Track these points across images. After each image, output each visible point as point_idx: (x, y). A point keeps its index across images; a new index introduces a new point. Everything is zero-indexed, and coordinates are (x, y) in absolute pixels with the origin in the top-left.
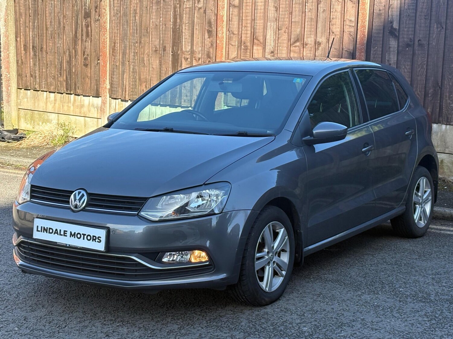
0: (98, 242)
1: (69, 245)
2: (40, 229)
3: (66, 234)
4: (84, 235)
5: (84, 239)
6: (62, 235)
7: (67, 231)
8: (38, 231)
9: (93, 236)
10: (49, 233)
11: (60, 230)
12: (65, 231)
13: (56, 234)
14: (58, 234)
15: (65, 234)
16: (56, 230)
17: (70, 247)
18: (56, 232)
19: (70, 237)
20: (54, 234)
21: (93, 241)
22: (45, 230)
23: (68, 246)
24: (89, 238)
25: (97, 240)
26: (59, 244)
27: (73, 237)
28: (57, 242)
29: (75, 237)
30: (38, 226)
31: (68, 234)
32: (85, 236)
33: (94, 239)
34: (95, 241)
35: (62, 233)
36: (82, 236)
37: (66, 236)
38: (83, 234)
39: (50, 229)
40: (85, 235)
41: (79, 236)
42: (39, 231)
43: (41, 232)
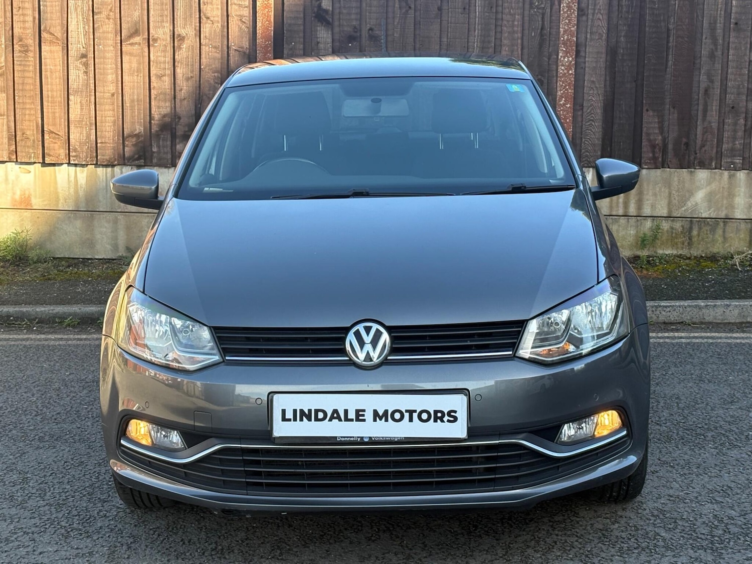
0: (449, 421)
1: (370, 438)
2: (289, 415)
3: (363, 415)
4: (411, 412)
5: (411, 420)
6: (352, 420)
7: (364, 411)
8: (284, 419)
9: (436, 412)
10: (317, 419)
11: (346, 412)
12: (357, 411)
13: (335, 421)
14: (340, 420)
15: (360, 418)
16: (335, 411)
17: (372, 441)
18: (335, 415)
19: (375, 420)
20: (330, 420)
21: (435, 421)
22: (305, 415)
23: (366, 440)
24: (425, 416)
25: (446, 418)
26: (343, 439)
27: (381, 419)
28: (336, 437)
29: (386, 420)
30: (284, 411)
31: (369, 416)
32: (415, 415)
33: (438, 416)
34: (443, 421)
35: (351, 415)
36: (407, 415)
37: (364, 420)
38: (407, 411)
39: (317, 411)
40: (415, 411)
41: (397, 416)
42: (289, 420)
43: (295, 420)
